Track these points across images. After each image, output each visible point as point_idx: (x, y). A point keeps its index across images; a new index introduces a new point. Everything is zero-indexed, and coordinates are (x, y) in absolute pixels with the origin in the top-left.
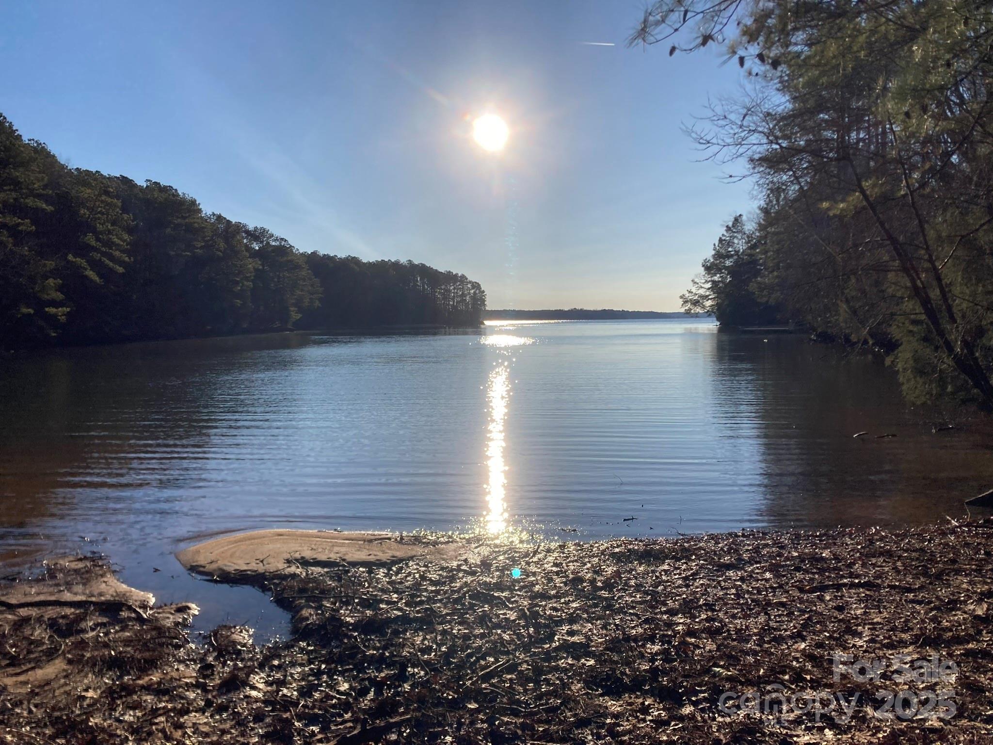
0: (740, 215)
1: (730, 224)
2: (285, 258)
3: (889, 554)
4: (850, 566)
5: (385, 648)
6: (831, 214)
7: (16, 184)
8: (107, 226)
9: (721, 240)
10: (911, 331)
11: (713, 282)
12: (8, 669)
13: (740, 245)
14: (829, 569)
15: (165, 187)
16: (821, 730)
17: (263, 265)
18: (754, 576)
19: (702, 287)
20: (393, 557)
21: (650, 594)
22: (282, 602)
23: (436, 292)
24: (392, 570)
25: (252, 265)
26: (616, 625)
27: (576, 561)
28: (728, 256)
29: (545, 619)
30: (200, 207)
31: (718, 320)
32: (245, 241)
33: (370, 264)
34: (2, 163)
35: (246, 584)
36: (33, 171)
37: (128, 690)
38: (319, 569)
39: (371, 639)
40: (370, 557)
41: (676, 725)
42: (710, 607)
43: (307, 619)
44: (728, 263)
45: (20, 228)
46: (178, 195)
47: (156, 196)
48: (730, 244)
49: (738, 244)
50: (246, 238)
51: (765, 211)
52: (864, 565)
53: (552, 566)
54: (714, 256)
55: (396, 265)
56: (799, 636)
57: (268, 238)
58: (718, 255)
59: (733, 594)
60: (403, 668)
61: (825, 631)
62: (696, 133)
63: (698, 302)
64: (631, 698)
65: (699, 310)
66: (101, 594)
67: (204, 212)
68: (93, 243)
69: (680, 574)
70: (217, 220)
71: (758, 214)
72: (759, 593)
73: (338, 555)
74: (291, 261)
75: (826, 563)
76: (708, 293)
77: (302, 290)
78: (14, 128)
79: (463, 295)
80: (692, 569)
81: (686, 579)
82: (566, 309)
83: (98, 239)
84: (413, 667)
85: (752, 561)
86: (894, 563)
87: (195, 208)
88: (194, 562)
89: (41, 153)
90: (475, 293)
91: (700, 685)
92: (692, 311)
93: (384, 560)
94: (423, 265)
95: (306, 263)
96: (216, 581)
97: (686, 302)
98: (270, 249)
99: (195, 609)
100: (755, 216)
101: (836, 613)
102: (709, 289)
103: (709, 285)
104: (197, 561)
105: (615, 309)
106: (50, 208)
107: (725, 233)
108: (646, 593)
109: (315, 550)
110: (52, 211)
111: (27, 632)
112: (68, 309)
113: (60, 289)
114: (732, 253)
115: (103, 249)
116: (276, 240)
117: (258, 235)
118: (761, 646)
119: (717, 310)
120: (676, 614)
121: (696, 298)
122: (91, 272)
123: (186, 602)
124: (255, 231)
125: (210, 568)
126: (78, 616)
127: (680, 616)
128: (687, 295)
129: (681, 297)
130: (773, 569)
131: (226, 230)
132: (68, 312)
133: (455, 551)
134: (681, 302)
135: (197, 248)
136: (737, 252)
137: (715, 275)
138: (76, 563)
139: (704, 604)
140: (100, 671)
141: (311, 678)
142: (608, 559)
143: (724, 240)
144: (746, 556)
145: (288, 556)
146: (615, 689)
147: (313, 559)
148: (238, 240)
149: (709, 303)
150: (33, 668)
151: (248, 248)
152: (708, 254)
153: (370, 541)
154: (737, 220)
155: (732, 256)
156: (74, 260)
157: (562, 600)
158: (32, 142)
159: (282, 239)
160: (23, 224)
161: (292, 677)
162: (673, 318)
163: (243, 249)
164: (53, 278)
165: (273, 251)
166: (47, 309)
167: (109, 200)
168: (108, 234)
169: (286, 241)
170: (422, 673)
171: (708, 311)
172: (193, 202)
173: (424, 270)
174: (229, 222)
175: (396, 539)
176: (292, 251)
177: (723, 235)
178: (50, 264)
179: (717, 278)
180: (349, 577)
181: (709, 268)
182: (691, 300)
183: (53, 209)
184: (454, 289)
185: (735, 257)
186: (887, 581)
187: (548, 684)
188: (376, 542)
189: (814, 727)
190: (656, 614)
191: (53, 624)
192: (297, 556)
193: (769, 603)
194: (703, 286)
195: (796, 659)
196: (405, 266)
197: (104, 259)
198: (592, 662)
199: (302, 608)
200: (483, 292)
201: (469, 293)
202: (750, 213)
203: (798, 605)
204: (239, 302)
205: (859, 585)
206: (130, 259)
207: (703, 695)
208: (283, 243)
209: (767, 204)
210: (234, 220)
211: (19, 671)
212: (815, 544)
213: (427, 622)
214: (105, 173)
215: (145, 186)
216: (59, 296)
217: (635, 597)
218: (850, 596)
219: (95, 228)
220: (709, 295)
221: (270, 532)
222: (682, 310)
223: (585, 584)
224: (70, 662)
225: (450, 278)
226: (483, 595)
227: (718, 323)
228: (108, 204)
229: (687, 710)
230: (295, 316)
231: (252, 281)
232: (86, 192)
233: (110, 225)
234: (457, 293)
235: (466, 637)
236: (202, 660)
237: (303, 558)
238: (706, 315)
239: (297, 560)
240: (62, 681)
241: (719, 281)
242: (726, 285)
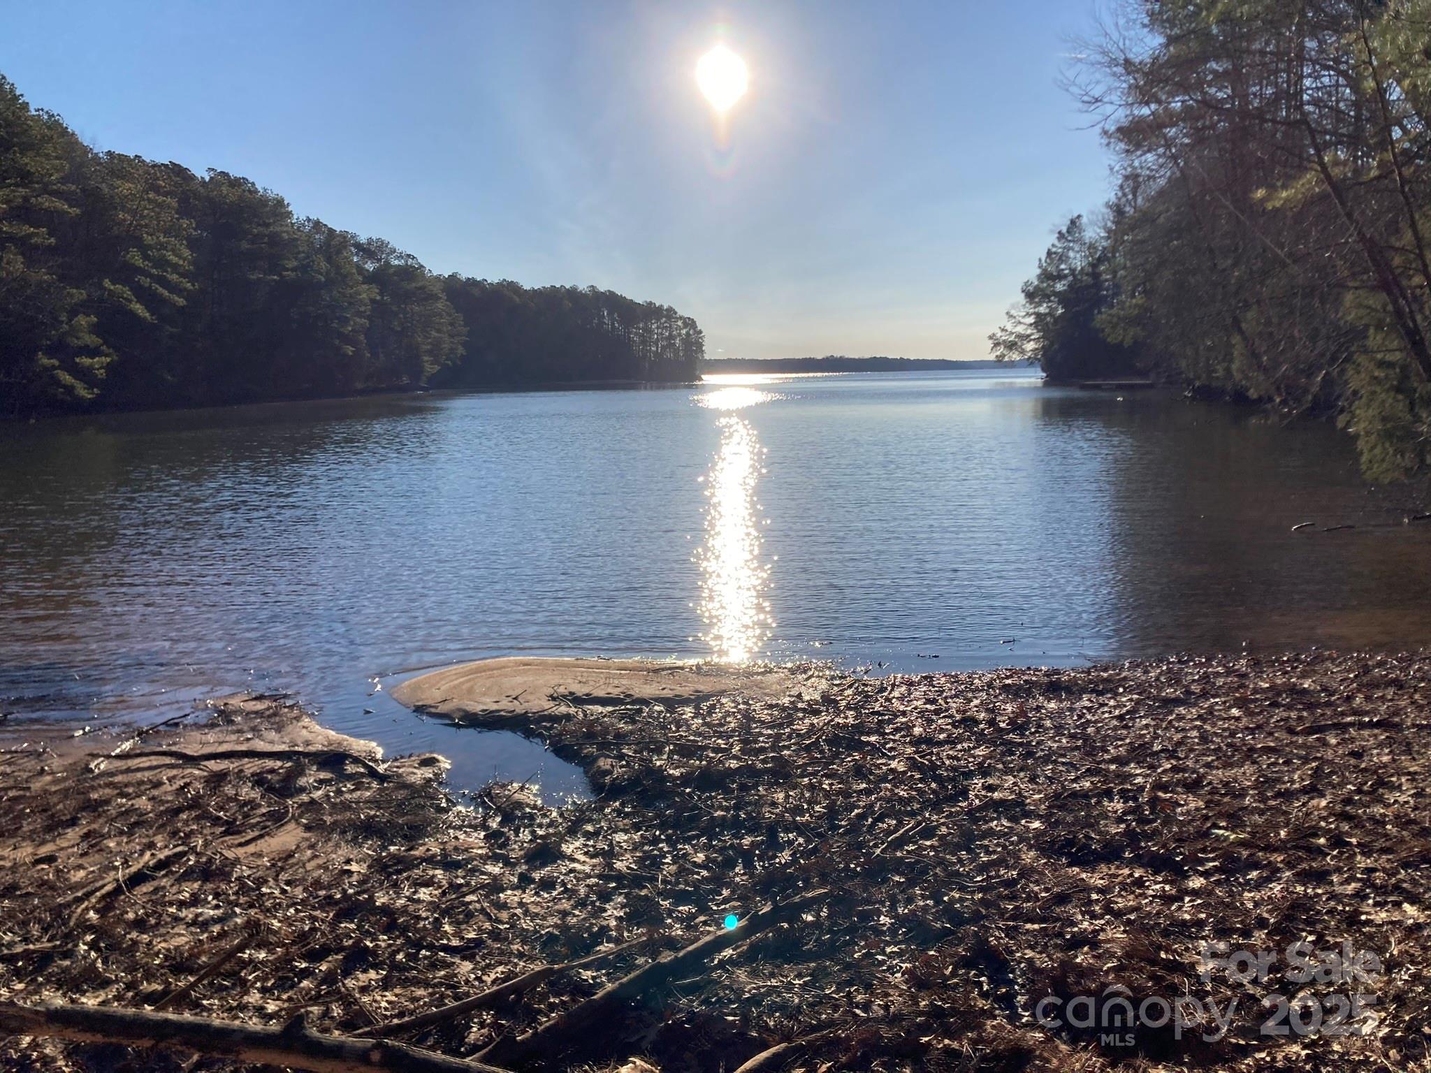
0: (1079, 216)
1: (1064, 230)
2: (414, 285)
3: (1398, 684)
4: (1349, 699)
5: (737, 807)
6: (1269, 206)
7: (25, 177)
8: (158, 238)
9: (1049, 253)
10: (1376, 378)
11: (1038, 315)
12: (226, 838)
13: (1078, 260)
14: (1318, 705)
15: (237, 180)
16: (1397, 905)
17: (381, 294)
18: (1216, 713)
19: (1020, 323)
20: (697, 691)
21: (1080, 738)
22: (563, 751)
23: (631, 333)
24: (702, 709)
25: (367, 293)
26: (1047, 777)
27: (956, 696)
28: (1060, 277)
29: (947, 770)
30: (290, 209)
31: (1044, 370)
32: (355, 259)
33: (535, 293)
34: (2, 145)
35: (502, 728)
36: (47, 156)
37: (404, 863)
38: (600, 709)
39: (711, 798)
40: (665, 691)
41: (1194, 901)
42: (1172, 754)
43: (610, 772)
44: (1060, 287)
45: (33, 241)
46: (256, 191)
47: (225, 192)
48: (1062, 258)
49: (1075, 258)
50: (357, 254)
51: (1118, 210)
52: (1368, 698)
53: (925, 704)
54: (1039, 277)
55: (572, 294)
56: (1313, 790)
57: (388, 254)
58: (1046, 276)
59: (1196, 737)
60: (772, 831)
61: (1347, 784)
62: (1080, 88)
63: (1016, 344)
64: (1110, 869)
65: (1016, 356)
66: (308, 743)
67: (295, 217)
68: (139, 262)
69: (1110, 713)
70: (313, 228)
71: (1103, 214)
72: (1233, 735)
73: (619, 690)
74: (422, 288)
75: (1312, 696)
76: (1029, 332)
77: (439, 331)
78: (18, 93)
79: (671, 337)
80: (1125, 706)
81: (1121, 718)
82: (820, 357)
83: (146, 257)
84: (787, 831)
85: (1205, 695)
86: (1411, 697)
87: (283, 210)
88: (418, 701)
89: (55, 131)
90: (688, 333)
91: (1204, 850)
92: (1006, 359)
93: (686, 696)
94: (612, 294)
95: (443, 291)
96: (458, 726)
97: (996, 345)
98: (392, 271)
99: (445, 764)
100: (1100, 217)
101: (1353, 761)
102: (1031, 325)
103: (1031, 320)
104: (422, 700)
105: (890, 357)
106: (75, 211)
107: (1056, 242)
108: (1073, 737)
109: (584, 683)
110: (77, 215)
111: (229, 790)
112: (108, 360)
113: (95, 329)
114: (1067, 272)
115: (154, 271)
116: (400, 257)
117: (370, 250)
118: (1265, 803)
119: (1042, 355)
120: (1127, 764)
121: (1012, 338)
122: (138, 306)
123: (431, 752)
124: (369, 244)
125: (443, 708)
126: (289, 770)
127: (1132, 765)
128: (999, 334)
129: (990, 338)
130: (1242, 703)
131: (327, 243)
132: (108, 364)
133: (779, 684)
134: (990, 344)
135: (287, 270)
136: (1073, 271)
137: (1039, 304)
138: (254, 703)
139: (1162, 751)
140: (355, 839)
141: (646, 848)
142: (1000, 694)
143: (1055, 253)
144: (1195, 688)
145: (551, 691)
146: (1086, 859)
147: (587, 695)
148: (346, 258)
149: (1030, 346)
150: (261, 836)
151: (361, 270)
152: (1031, 273)
153: (656, 671)
154: (1074, 223)
155: (1065, 277)
156: (112, 287)
157: (959, 747)
158: (41, 113)
159: (409, 256)
160: (37, 234)
161: (621, 847)
162: (981, 368)
163: (354, 271)
164: (84, 313)
165: (395, 274)
166: (77, 360)
167: (161, 199)
168: (160, 250)
169: (414, 258)
170: (801, 840)
171: (1030, 358)
172: (280, 203)
173: (612, 301)
174: (331, 231)
175: (691, 669)
176: (423, 274)
177: (1053, 245)
178: (78, 295)
179: (1043, 309)
180: (644, 717)
181: (1032, 295)
182: (1004, 341)
183: (78, 211)
184: (658, 328)
185: (1070, 278)
186: (1409, 720)
187: (988, 853)
188: (665, 672)
189: (1386, 903)
190: (1099, 763)
191: (259, 780)
192: (562, 690)
193: (1252, 749)
194: (1022, 320)
195: (1324, 819)
196: (585, 295)
197: (155, 286)
198: (1036, 824)
199: (596, 759)
200: (700, 332)
201: (680, 335)
202: (1092, 213)
203: (1295, 751)
204: (350, 350)
205: (1371, 725)
206: (193, 285)
207: (1211, 864)
208: (410, 262)
209: (1119, 199)
210: (338, 228)
211: (243, 840)
212: (1287, 672)
213: (782, 774)
214: (147, 159)
215: (207, 179)
216: (91, 340)
217: (1059, 741)
218: (1367, 738)
219: (140, 239)
220: (1032, 334)
221: (510, 661)
222: (992, 357)
223: (982, 726)
224: (308, 828)
225: (652, 312)
226: (846, 740)
227: (1045, 375)
228: (160, 205)
229: (1196, 883)
230: (430, 368)
231: (369, 318)
232: (125, 187)
233: (162, 235)
234: (662, 334)
235: (846, 794)
236: (484, 826)
237: (571, 694)
238: (1027, 363)
239: (564, 696)
240: (309, 852)
241: (1046, 315)
242: (1057, 320)
